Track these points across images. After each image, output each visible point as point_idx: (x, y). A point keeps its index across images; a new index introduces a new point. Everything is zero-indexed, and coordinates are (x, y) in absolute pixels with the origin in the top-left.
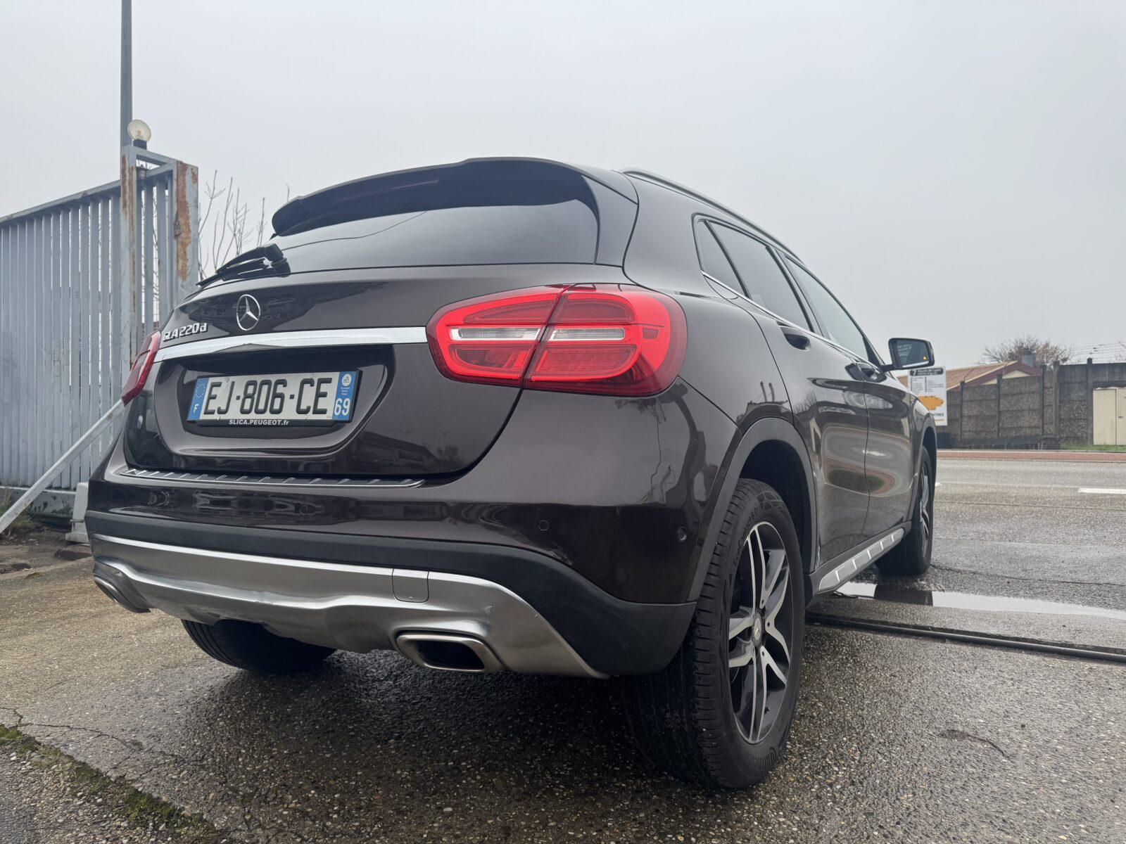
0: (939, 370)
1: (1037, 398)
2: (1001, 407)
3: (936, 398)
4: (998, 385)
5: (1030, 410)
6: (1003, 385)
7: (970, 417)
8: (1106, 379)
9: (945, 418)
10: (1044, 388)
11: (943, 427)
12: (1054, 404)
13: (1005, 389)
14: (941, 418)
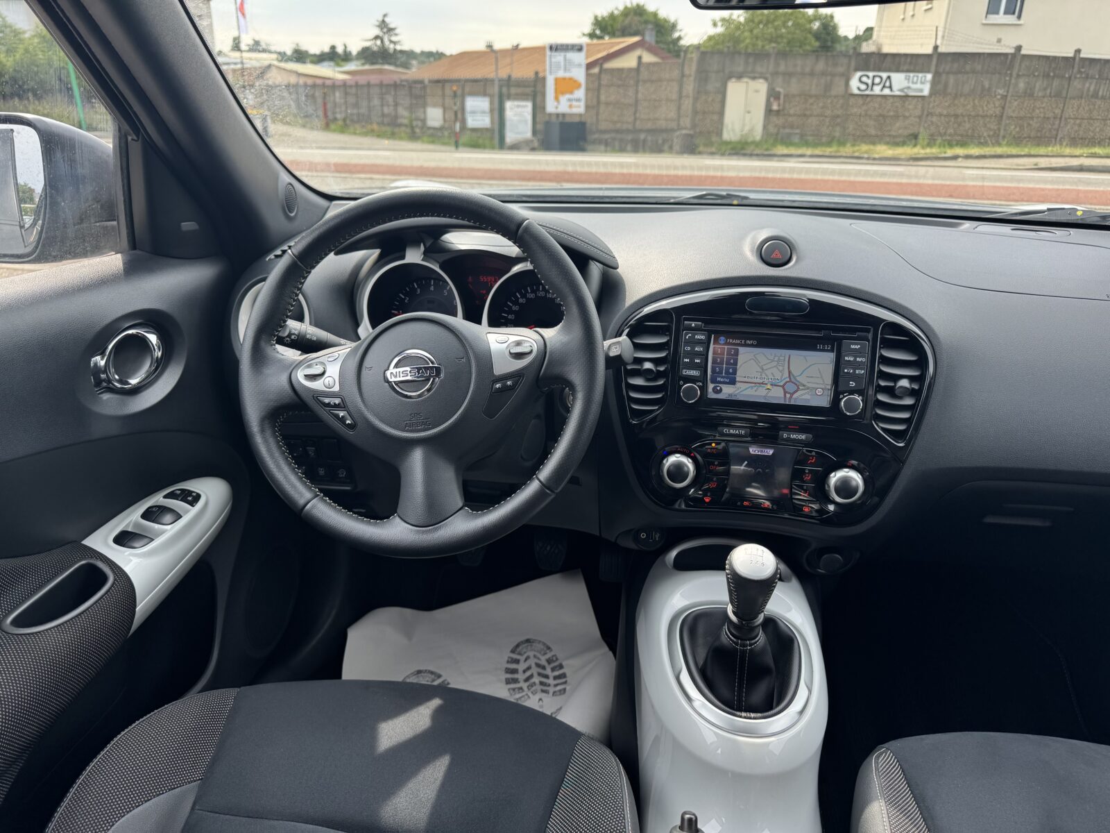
0: (579, 47)
1: (675, 87)
2: (640, 96)
3: (575, 81)
4: (638, 70)
5: (668, 100)
6: (642, 69)
7: (607, 104)
8: (740, 69)
9: (582, 104)
10: (683, 76)
11: (580, 115)
12: (691, 95)
13: (644, 74)
14: (577, 104)
